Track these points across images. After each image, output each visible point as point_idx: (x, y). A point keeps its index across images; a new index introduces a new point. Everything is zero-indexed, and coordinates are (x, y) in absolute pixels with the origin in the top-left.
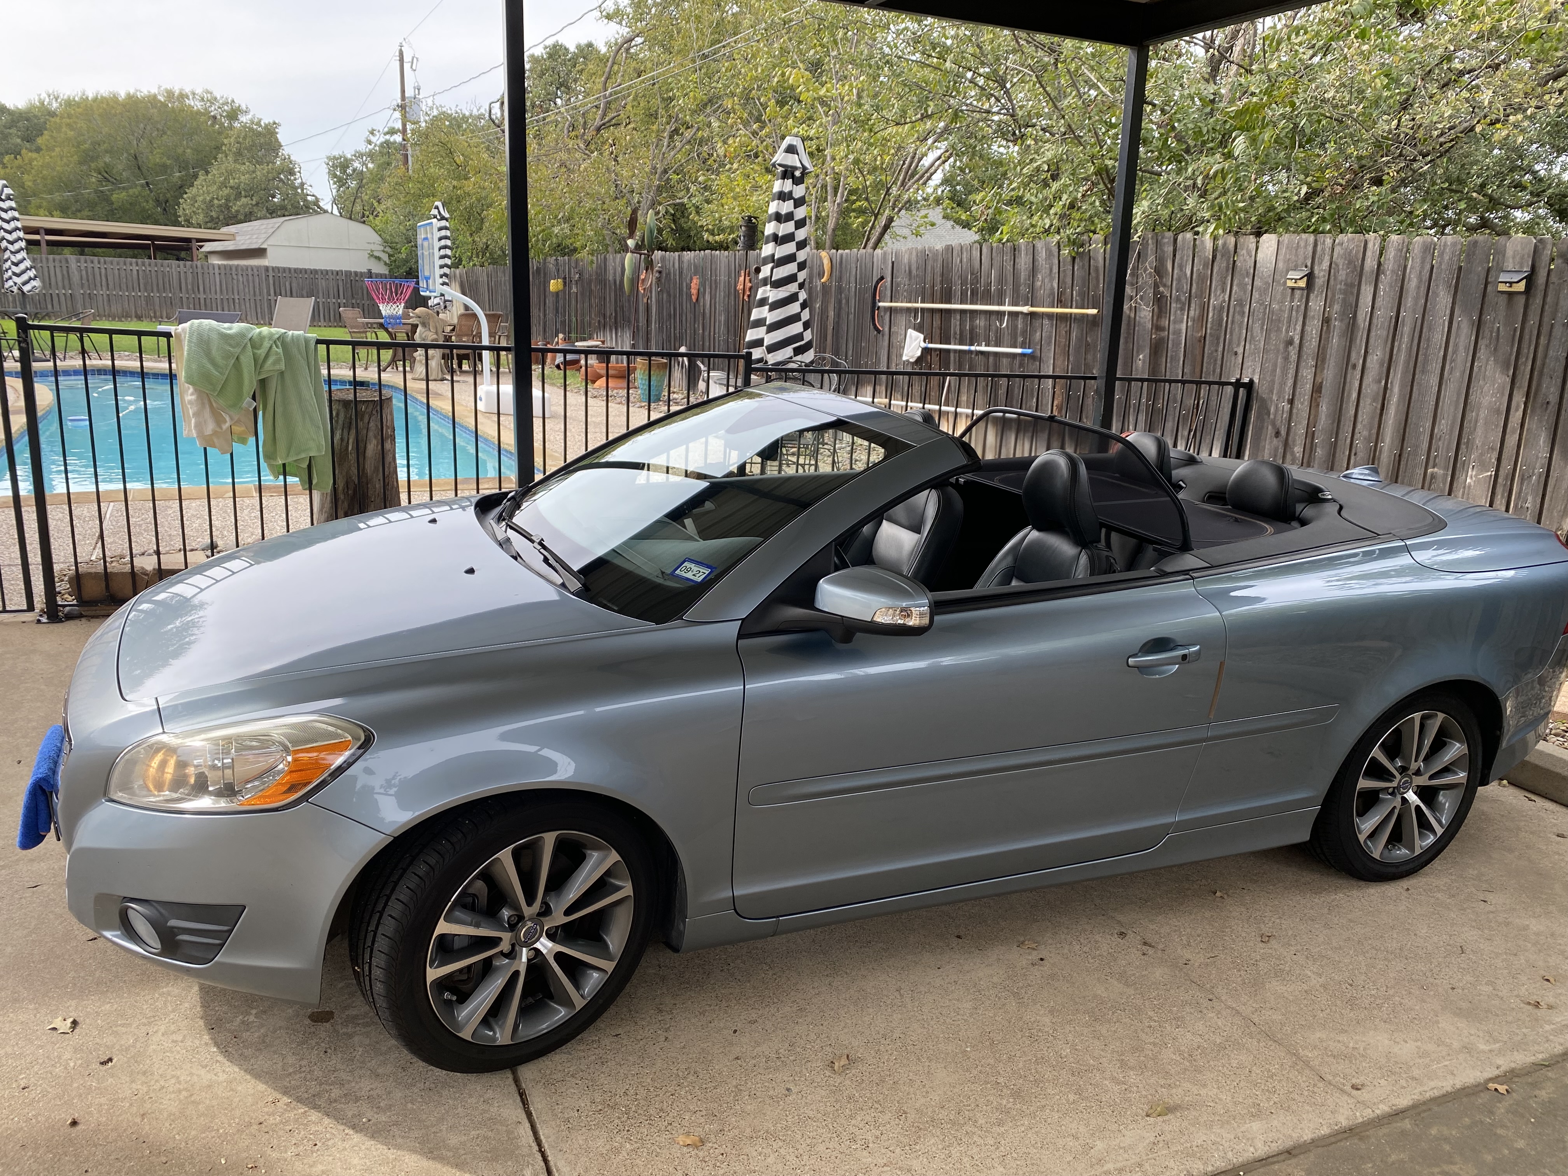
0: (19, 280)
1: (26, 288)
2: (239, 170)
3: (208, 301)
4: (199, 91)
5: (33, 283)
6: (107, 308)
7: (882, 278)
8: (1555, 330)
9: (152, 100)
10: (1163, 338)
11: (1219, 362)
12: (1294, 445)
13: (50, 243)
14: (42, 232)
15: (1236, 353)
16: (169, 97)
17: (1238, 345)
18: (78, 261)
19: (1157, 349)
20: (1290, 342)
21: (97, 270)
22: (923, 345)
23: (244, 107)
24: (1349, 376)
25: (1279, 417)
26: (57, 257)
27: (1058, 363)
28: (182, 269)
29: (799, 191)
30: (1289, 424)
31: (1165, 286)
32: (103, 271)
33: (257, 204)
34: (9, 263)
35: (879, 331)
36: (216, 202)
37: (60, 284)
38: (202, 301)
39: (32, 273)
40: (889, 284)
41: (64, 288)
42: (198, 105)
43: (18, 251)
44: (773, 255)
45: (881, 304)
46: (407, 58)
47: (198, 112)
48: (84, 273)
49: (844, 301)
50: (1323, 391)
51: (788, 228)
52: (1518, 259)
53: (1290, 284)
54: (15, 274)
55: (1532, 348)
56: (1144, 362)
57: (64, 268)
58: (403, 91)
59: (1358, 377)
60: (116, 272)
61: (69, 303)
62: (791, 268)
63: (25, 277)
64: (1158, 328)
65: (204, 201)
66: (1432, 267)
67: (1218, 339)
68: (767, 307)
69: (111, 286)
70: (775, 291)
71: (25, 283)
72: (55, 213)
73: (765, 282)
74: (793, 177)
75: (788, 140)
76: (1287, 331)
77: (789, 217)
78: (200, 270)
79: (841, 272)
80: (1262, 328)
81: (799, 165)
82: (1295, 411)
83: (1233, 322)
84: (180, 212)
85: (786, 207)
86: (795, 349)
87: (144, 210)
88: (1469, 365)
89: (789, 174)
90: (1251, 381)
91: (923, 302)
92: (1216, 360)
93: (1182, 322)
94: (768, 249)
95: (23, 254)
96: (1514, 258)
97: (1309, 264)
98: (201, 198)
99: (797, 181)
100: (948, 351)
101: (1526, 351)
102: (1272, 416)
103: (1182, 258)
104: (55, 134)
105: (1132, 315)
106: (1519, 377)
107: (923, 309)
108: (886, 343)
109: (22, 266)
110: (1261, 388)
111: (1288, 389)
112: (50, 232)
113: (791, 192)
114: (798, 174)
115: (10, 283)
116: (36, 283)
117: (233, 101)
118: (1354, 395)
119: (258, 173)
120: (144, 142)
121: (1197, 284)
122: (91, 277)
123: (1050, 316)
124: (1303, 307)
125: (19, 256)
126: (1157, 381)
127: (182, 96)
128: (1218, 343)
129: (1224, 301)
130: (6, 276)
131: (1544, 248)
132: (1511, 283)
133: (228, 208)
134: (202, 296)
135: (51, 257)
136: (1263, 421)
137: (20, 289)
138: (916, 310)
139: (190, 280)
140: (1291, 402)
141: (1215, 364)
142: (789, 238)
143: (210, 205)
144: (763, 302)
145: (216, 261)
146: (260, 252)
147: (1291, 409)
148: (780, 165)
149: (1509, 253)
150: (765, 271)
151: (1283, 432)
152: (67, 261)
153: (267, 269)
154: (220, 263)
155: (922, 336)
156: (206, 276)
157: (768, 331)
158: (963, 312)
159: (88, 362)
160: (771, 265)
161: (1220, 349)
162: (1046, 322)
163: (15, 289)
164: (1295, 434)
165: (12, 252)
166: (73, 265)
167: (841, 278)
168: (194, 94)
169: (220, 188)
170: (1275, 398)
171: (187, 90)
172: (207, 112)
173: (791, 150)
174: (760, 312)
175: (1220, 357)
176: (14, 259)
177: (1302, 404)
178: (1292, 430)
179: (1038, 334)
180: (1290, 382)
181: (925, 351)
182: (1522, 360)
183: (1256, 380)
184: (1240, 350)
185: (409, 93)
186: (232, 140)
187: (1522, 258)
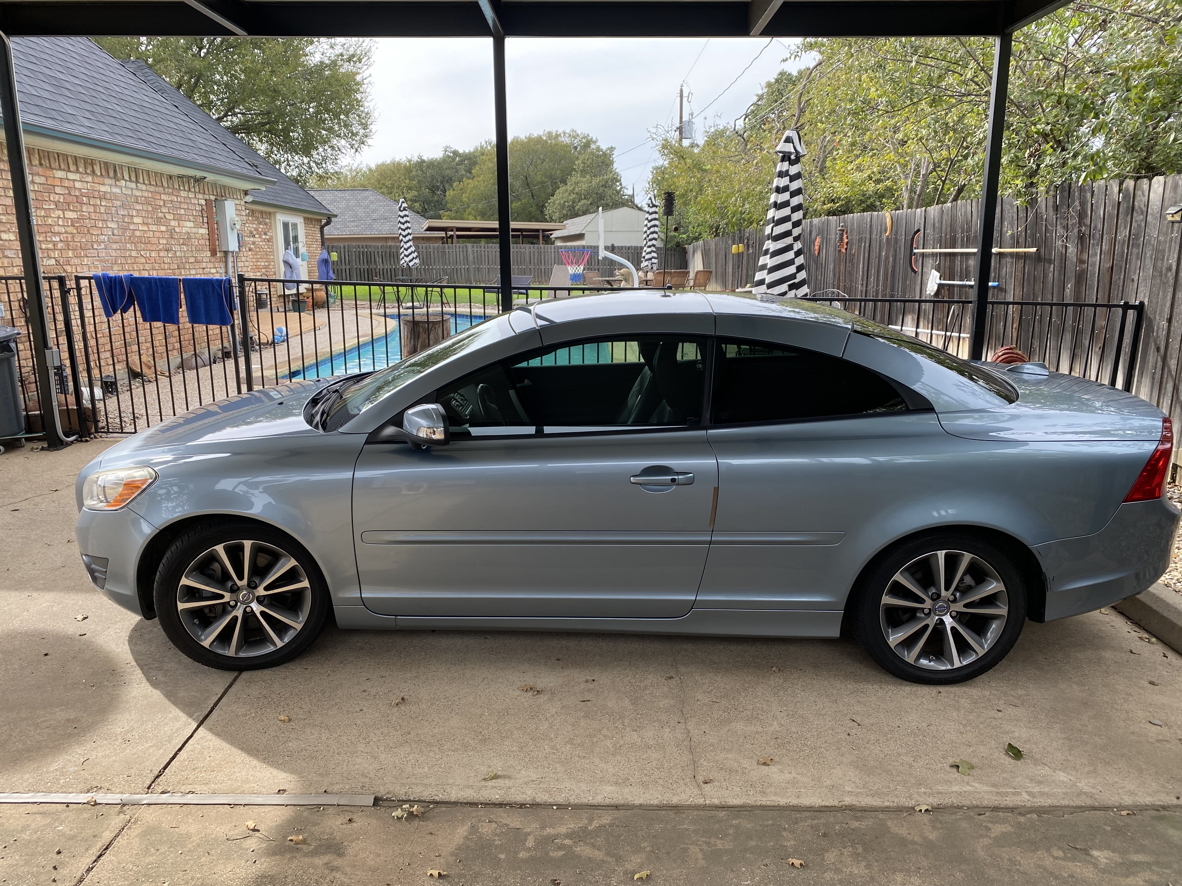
0: (407, 259)
1: (411, 264)
2: (582, 181)
3: (546, 270)
4: (568, 131)
5: (415, 261)
6: (487, 276)
7: (919, 230)
9: (539, 140)
10: (1084, 269)
11: (1121, 288)
12: (1171, 359)
13: (459, 237)
14: (455, 229)
15: (1133, 280)
16: (549, 137)
17: (1135, 273)
18: (473, 247)
19: (1081, 278)
20: (1169, 269)
21: (483, 252)
22: (938, 281)
23: (594, 139)
25: (1160, 333)
26: (461, 245)
27: (1017, 293)
28: (532, 250)
29: (794, 170)
30: (1168, 340)
31: (1085, 225)
32: (486, 253)
33: (591, 204)
34: (403, 249)
35: (915, 272)
36: (566, 204)
37: (462, 262)
38: (543, 270)
39: (415, 255)
40: (922, 235)
41: (464, 265)
42: (567, 140)
43: (408, 242)
44: (774, 217)
45: (915, 251)
46: (685, 94)
47: (566, 146)
48: (476, 254)
49: (898, 250)
51: (785, 197)
53: (1169, 218)
54: (405, 255)
56: (1071, 291)
57: (465, 252)
58: (681, 118)
60: (494, 253)
61: (467, 274)
62: (787, 226)
63: (411, 257)
64: (1081, 261)
65: (559, 204)
67: (1121, 268)
68: (769, 256)
69: (490, 263)
70: (775, 243)
71: (410, 261)
72: (478, 218)
73: (769, 237)
74: (789, 159)
75: (787, 133)
76: (1167, 260)
77: (786, 189)
78: (542, 250)
79: (897, 227)
80: (1152, 258)
81: (793, 150)
82: (1172, 328)
83: (1131, 252)
84: (546, 212)
85: (784, 182)
86: (789, 286)
87: (530, 213)
89: (786, 158)
90: (1142, 304)
91: (940, 248)
92: (1119, 287)
93: (1096, 255)
94: (771, 213)
95: (411, 243)
98: (557, 202)
99: (792, 163)
100: (953, 285)
102: (1155, 334)
103: (1097, 202)
104: (482, 166)
105: (1064, 252)
107: (940, 253)
108: (919, 282)
109: (409, 251)
110: (1148, 310)
111: (1167, 310)
112: (459, 229)
113: (787, 171)
114: (793, 157)
115: (403, 261)
116: (417, 261)
117: (588, 135)
119: (593, 183)
120: (532, 168)
121: (1108, 222)
122: (479, 257)
123: (1011, 254)
124: (1179, 238)
125: (408, 245)
126: (1081, 306)
127: (558, 136)
128: (1121, 272)
129: (1125, 236)
130: (401, 257)
133: (574, 207)
134: (543, 267)
135: (458, 245)
136: (1149, 338)
137: (408, 264)
138: (937, 253)
139: (536, 257)
140: (1170, 321)
141: (1118, 290)
142: (786, 204)
143: (563, 206)
144: (766, 252)
145: (559, 243)
146: (580, 236)
147: (1169, 327)
148: (780, 152)
150: (768, 230)
151: (1163, 348)
152: (466, 246)
153: (584, 247)
154: (562, 244)
155: (939, 274)
156: (546, 254)
157: (769, 273)
158: (962, 254)
159: (444, 309)
160: (772, 225)
161: (1122, 277)
162: (1009, 260)
163: (405, 265)
164: (1172, 348)
165: (405, 242)
166: (470, 250)
167: (897, 232)
168: (564, 133)
169: (570, 194)
170: (1158, 317)
171: (560, 131)
172: (572, 143)
173: (788, 140)
174: (765, 260)
175: (1121, 284)
176: (406, 246)
177: (1178, 322)
178: (1170, 346)
179: (1004, 270)
180: (1168, 304)
181: (940, 286)
183: (1146, 303)
184: (1136, 278)
185: (685, 118)
186: (580, 162)
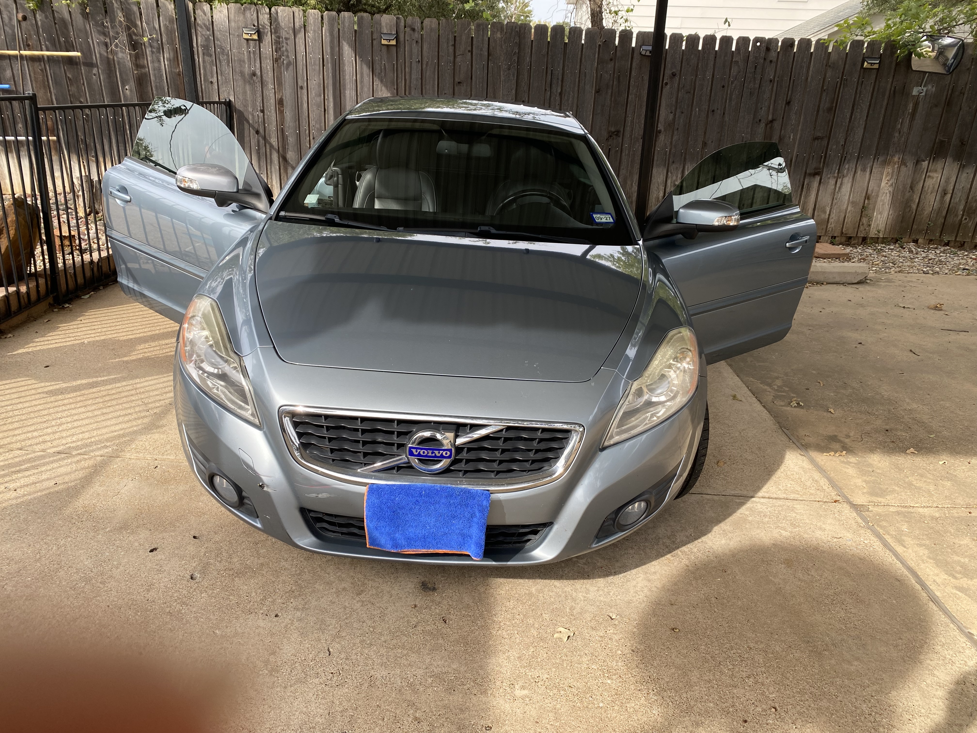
8: (413, 65)
10: (145, 73)
12: (271, 138)
15: (212, 82)
17: (212, 77)
19: (141, 81)
20: (254, 74)
24: (299, 93)
25: (256, 122)
30: (264, 125)
31: (137, 35)
50: (285, 103)
52: (388, 27)
53: (246, 36)
55: (403, 74)
56: (131, 90)
59: (306, 94)
64: (138, 66)
66: (339, 29)
76: (249, 67)
80: (228, 65)
82: (266, 117)
83: (204, 61)
88: (371, 84)
96: (386, 27)
97: (256, 24)
101: (400, 76)
102: (250, 122)
103: (148, 15)
105: (111, 56)
106: (399, 89)
110: (238, 105)
111: (258, 104)
118: (305, 105)
121: (167, 35)
124: (258, 51)
131: (400, 22)
132: (390, 40)
140: (263, 111)
147: (264, 115)
149: (383, 24)
151: (262, 131)
164: (269, 131)
170: (250, 109)
177: (271, 112)
178: (267, 129)
179: (8, 72)
180: (259, 100)
182: (399, 80)
183: (233, 100)
184: (215, 80)
187: (391, 26)
